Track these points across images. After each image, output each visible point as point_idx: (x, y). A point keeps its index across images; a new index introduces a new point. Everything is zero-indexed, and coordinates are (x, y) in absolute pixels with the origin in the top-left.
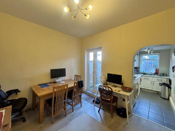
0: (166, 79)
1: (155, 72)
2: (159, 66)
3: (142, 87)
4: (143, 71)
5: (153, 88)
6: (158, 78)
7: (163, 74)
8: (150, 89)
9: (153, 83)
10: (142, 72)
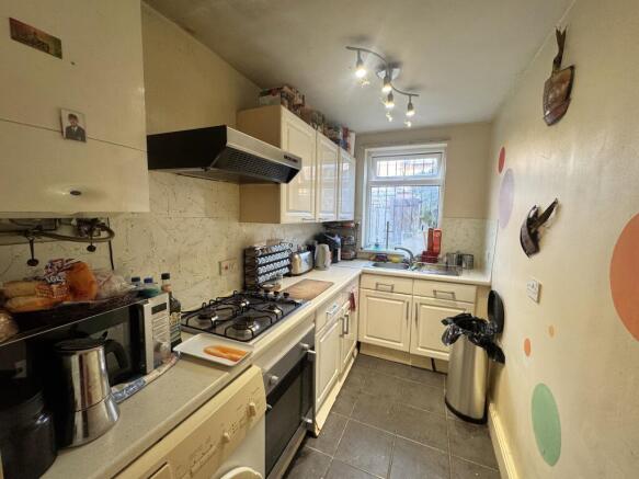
0: (473, 289)
1: (426, 250)
2: (444, 217)
3: (365, 339)
4: (377, 245)
5: (413, 343)
6: (436, 286)
7: (460, 259)
8: (401, 346)
9: (413, 315)
10: (372, 248)
